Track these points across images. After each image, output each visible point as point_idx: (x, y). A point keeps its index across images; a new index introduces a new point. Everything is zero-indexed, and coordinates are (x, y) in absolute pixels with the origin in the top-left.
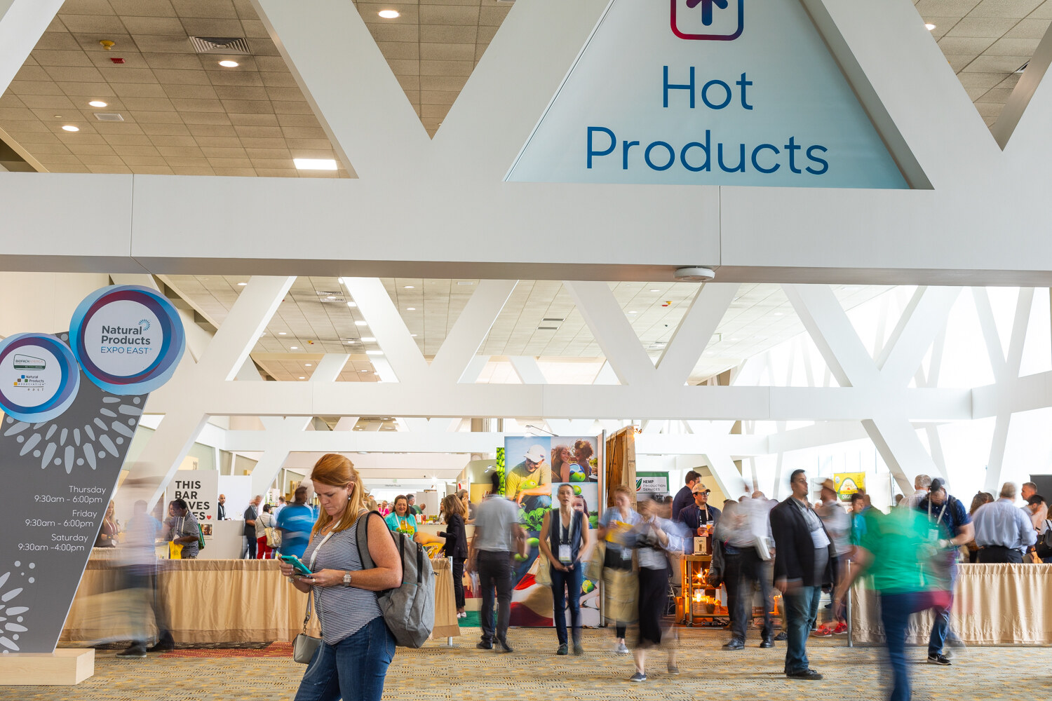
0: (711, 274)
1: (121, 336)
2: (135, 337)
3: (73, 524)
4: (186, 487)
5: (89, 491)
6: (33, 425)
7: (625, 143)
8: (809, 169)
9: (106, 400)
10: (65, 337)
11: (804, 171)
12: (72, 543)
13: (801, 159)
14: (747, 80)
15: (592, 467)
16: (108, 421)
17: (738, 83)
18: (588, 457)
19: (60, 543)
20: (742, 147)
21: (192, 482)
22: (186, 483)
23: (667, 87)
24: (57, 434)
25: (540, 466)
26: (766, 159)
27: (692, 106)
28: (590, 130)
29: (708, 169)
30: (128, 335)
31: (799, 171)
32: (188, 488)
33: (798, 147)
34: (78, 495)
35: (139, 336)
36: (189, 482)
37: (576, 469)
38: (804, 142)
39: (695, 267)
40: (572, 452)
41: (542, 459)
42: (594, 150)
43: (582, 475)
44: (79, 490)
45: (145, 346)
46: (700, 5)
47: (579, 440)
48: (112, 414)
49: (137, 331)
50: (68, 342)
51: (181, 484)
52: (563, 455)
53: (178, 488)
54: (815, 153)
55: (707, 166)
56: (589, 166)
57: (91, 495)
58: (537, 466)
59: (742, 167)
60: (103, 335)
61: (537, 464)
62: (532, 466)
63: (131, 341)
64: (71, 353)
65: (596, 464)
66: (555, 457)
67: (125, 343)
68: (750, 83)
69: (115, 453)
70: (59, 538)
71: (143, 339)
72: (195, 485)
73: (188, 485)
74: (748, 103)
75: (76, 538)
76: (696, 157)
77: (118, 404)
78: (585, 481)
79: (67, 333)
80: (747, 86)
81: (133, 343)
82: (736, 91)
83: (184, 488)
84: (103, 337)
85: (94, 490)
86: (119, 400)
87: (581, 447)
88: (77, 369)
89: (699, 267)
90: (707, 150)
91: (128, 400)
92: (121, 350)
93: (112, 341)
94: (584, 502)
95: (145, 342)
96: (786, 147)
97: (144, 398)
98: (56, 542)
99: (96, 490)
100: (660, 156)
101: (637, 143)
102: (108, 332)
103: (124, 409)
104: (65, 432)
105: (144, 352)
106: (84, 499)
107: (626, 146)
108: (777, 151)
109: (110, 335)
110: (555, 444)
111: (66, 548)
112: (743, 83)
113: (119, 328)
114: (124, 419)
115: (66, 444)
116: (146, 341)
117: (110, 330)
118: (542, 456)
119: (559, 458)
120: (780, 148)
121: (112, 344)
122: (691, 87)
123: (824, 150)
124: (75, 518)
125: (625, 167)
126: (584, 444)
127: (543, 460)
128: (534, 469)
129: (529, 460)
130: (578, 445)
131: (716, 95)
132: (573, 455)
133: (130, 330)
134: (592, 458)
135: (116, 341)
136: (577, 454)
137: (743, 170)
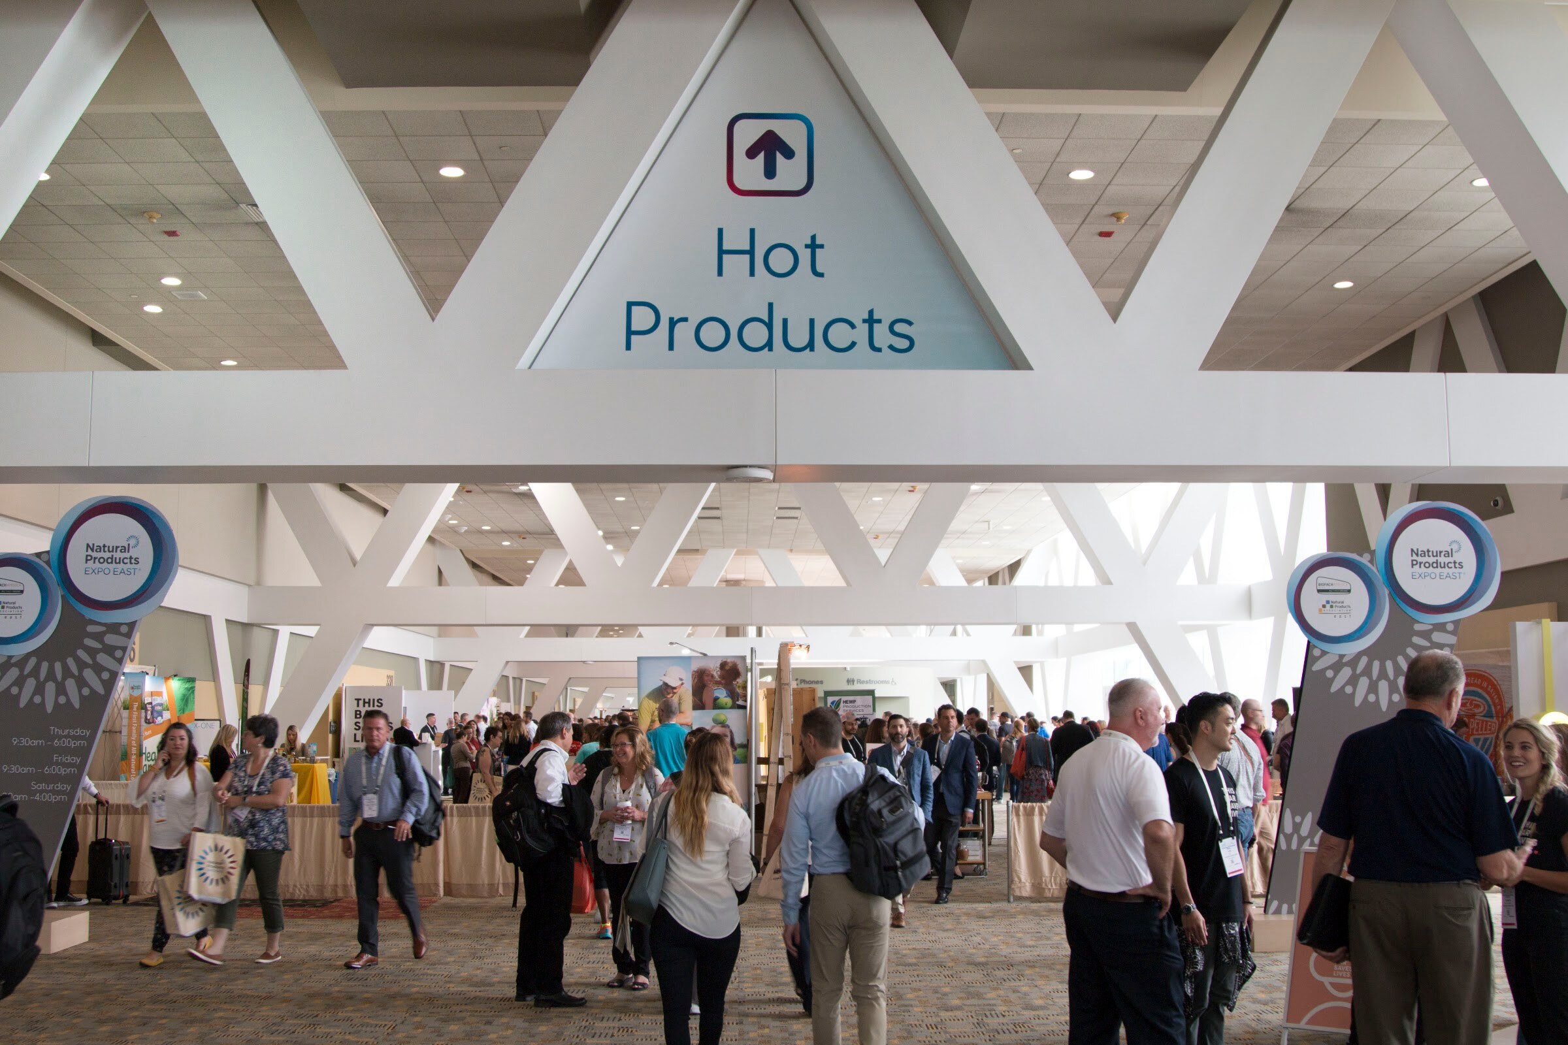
0: (768, 475)
1: (107, 555)
2: (123, 555)
3: (54, 771)
4: (367, 705)
5: (72, 733)
6: (10, 657)
7: (671, 319)
8: (891, 347)
9: (91, 629)
10: (45, 558)
11: (886, 350)
12: (54, 792)
13: (882, 335)
14: (818, 242)
15: (739, 691)
16: (92, 652)
17: (807, 246)
18: (735, 679)
19: (41, 792)
20: (812, 321)
21: (374, 700)
22: (367, 700)
23: (721, 252)
24: (37, 668)
25: (679, 691)
26: (840, 335)
27: (752, 274)
28: (630, 305)
29: (771, 349)
30: (114, 553)
31: (879, 350)
32: (369, 706)
33: (879, 321)
34: (60, 737)
35: (127, 555)
36: (369, 700)
37: (722, 694)
38: (885, 315)
39: (746, 466)
40: (716, 674)
41: (680, 682)
42: (634, 328)
43: (729, 701)
44: (60, 732)
45: (134, 566)
46: (762, 155)
47: (724, 660)
48: (97, 645)
49: (125, 549)
50: (48, 563)
51: (361, 703)
52: (706, 678)
53: (358, 706)
54: (899, 328)
55: (769, 345)
56: (628, 347)
57: (75, 738)
58: (675, 691)
59: (811, 346)
60: (88, 554)
61: (675, 688)
62: (670, 690)
63: (118, 561)
64: (52, 576)
65: (745, 688)
66: (696, 681)
67: (112, 563)
68: (822, 246)
69: (101, 690)
70: (39, 787)
71: (131, 558)
72: (376, 703)
73: (369, 703)
74: (819, 269)
75: (57, 787)
76: (756, 335)
77: (104, 634)
78: (731, 708)
79: (48, 552)
80: (817, 250)
81: (119, 563)
82: (805, 256)
83: (364, 706)
84: (87, 556)
85: (77, 732)
86: (104, 629)
87: (727, 668)
88: (58, 593)
89: (751, 466)
90: (769, 326)
91: (114, 628)
92: (107, 571)
93: (97, 560)
94: (731, 732)
95: (133, 561)
96: (864, 321)
97: (132, 625)
98: (36, 791)
99: (79, 732)
100: (710, 334)
101: (685, 320)
102: (92, 550)
103: (111, 639)
104: (45, 666)
105: (133, 573)
106: (66, 743)
107: (673, 323)
108: (853, 326)
109: (94, 554)
110: (695, 666)
111: (47, 797)
112: (813, 246)
113: (104, 546)
114: (110, 650)
115: (47, 680)
116: (135, 560)
117: (95, 548)
118: (681, 680)
119: (701, 681)
120: (857, 322)
121: (97, 565)
122: (751, 252)
123: (910, 323)
124: (57, 764)
125: (671, 347)
126: (730, 665)
127: (682, 684)
128: (671, 695)
129: (666, 684)
130: (723, 665)
131: (780, 259)
132: (717, 678)
133: (117, 547)
134: (740, 681)
135: (102, 560)
136: (722, 677)
137: (812, 350)
